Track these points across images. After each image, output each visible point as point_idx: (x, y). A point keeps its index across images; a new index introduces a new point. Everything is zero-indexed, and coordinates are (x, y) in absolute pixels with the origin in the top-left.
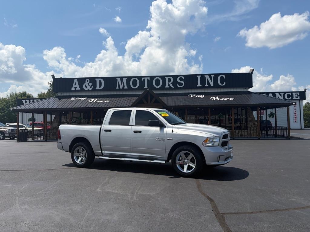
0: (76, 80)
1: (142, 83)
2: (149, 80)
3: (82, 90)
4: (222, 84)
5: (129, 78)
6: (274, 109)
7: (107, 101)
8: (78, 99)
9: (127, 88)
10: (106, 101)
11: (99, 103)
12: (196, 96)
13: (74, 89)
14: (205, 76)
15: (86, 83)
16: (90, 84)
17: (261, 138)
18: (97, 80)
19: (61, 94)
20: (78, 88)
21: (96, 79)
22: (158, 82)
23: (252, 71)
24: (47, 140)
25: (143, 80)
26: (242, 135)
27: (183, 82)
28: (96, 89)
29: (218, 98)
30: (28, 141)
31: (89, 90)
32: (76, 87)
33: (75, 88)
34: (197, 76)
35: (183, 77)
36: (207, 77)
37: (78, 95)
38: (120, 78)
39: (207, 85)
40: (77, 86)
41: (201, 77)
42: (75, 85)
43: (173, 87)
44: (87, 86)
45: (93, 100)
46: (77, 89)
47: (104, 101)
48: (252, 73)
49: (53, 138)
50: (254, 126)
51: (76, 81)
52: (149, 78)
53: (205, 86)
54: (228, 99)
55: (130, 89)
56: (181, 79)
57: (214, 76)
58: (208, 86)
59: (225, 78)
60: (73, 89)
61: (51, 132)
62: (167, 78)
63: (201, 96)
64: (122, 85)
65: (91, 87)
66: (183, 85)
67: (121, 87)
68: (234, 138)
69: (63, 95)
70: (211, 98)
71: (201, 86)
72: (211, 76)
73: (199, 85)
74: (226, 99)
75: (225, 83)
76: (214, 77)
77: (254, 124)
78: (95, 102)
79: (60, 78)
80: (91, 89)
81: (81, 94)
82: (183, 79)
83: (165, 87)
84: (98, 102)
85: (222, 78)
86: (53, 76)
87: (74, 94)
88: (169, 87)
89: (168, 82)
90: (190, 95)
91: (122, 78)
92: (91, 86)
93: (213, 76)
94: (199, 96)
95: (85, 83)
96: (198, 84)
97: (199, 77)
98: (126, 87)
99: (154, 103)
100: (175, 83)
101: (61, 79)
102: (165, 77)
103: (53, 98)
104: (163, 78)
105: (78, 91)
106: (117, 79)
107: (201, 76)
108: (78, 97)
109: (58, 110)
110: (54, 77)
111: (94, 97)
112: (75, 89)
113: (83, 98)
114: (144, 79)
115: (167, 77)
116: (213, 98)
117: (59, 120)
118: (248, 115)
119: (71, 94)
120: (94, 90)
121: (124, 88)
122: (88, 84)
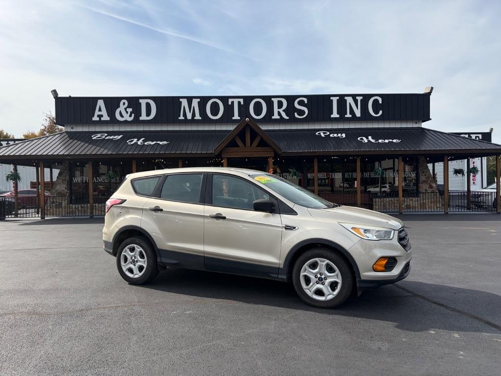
0: (102, 101)
1: (229, 109)
2: (242, 103)
3: (113, 121)
4: (376, 113)
5: (204, 100)
6: (466, 160)
7: (163, 142)
8: (107, 138)
9: (200, 118)
10: (161, 143)
11: (147, 145)
12: (331, 135)
13: (98, 119)
14: (346, 98)
15: (122, 108)
16: (130, 110)
17: (449, 213)
18: (143, 102)
19: (72, 128)
20: (106, 118)
21: (141, 101)
22: (258, 109)
23: (429, 91)
24: (46, 218)
25: (230, 103)
26: (408, 207)
27: (305, 109)
28: (141, 118)
29: (373, 138)
30: (6, 219)
31: (126, 123)
32: (102, 116)
33: (100, 116)
34: (332, 98)
35: (305, 100)
36: (349, 100)
37: (106, 130)
38: (186, 99)
39: (348, 115)
40: (104, 112)
41: (337, 100)
42: (100, 110)
43: (288, 118)
44: (124, 113)
45: (135, 140)
46: (102, 119)
47: (158, 142)
48: (430, 93)
49: (58, 213)
50: (430, 190)
51: (101, 103)
52: (242, 100)
53: (346, 116)
54: (391, 140)
55: (205, 120)
56: (301, 103)
57: (361, 98)
58: (350, 116)
59: (380, 102)
60: (95, 118)
61: (53, 202)
62: (275, 101)
63: (339, 135)
64: (190, 112)
65: (130, 116)
66: (305, 114)
67: (189, 117)
68: (401, 213)
69: (74, 130)
70: (359, 139)
71: (338, 116)
72: (357, 98)
73: (335, 115)
74: (387, 141)
75: (381, 112)
76: (361, 100)
77: (431, 187)
78: (139, 143)
79: (68, 96)
80: (131, 119)
81: (111, 129)
82: (306, 102)
83: (273, 117)
84: (146, 143)
85: (376, 101)
86: (55, 92)
87: (98, 129)
88: (279, 117)
89: (278, 108)
90: (320, 133)
91: (190, 99)
92: (131, 113)
93: (359, 99)
94: (335, 135)
95: (119, 106)
96: (332, 114)
97: (335, 100)
98: (198, 117)
99: (257, 146)
100: (290, 110)
101: (70, 99)
102: (273, 99)
103: (55, 135)
104: (268, 99)
105: (106, 122)
106: (181, 100)
107: (338, 98)
108: (106, 135)
109: (68, 158)
110: (58, 95)
111: (138, 134)
112: (100, 119)
113: (115, 137)
114: (233, 102)
115: (275, 99)
116: (362, 139)
117: (68, 178)
118: (419, 171)
119: (92, 129)
120: (137, 121)
121: (195, 118)
122: (126, 109)
